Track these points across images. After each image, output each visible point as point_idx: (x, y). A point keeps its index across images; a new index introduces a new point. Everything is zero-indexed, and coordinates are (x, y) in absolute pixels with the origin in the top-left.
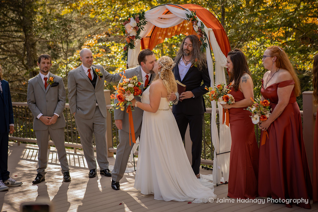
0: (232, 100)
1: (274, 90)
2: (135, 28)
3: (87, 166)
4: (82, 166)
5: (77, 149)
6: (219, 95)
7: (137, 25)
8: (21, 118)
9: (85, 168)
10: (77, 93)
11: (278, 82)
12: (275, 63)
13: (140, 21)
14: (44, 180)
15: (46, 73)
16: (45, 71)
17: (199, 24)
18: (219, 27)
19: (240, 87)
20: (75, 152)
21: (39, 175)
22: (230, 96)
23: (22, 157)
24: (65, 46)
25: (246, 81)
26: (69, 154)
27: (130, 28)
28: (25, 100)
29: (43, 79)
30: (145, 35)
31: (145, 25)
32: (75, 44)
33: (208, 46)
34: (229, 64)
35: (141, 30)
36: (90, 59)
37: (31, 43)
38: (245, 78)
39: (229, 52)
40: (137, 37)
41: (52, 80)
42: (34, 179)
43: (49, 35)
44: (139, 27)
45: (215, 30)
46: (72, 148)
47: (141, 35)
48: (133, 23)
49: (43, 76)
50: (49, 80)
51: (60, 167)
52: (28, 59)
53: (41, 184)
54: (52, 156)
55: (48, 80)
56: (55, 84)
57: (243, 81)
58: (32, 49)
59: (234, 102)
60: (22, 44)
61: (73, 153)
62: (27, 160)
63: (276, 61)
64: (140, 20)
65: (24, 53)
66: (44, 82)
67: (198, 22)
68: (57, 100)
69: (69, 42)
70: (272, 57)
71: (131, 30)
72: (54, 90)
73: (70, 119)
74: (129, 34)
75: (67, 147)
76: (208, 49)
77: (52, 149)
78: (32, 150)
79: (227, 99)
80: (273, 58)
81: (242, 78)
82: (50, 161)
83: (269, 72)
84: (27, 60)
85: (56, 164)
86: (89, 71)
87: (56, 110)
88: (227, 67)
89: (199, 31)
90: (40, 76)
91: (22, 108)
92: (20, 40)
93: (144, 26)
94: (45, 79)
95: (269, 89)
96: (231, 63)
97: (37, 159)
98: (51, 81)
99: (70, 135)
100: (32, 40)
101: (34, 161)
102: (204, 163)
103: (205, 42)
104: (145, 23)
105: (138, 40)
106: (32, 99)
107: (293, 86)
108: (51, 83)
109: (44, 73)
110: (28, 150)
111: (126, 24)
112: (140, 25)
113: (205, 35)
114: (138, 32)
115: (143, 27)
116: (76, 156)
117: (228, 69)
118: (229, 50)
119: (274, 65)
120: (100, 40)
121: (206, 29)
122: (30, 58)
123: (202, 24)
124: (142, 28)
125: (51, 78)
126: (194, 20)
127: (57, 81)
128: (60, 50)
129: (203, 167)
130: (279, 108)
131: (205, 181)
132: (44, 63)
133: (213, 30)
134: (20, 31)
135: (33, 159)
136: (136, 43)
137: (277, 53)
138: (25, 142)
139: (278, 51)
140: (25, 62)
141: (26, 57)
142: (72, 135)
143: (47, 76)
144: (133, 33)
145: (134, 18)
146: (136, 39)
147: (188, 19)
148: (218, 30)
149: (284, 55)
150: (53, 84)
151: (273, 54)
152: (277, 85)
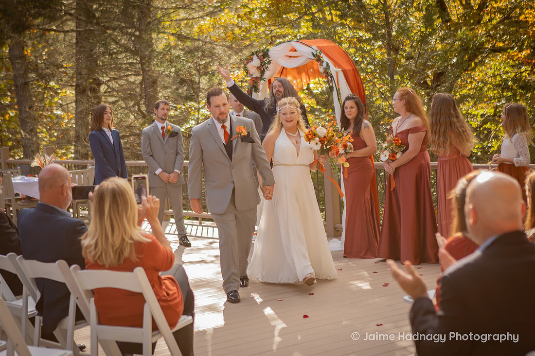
0: (351, 149)
1: (404, 136)
2: (258, 68)
7: (261, 65)
11: (409, 128)
13: (264, 60)
16: (164, 118)
17: (325, 65)
18: (352, 66)
19: (361, 134)
25: (368, 127)
27: (253, 68)
29: (160, 128)
30: (272, 76)
31: (270, 64)
33: (335, 90)
34: (353, 110)
35: (266, 70)
37: (150, 80)
38: (367, 124)
40: (261, 78)
41: (171, 130)
43: (173, 70)
44: (263, 66)
45: (345, 70)
47: (267, 75)
48: (256, 62)
49: (160, 125)
50: (167, 129)
52: (147, 103)
55: (165, 129)
56: (174, 134)
57: (365, 127)
58: (152, 89)
59: (353, 151)
64: (264, 58)
66: (161, 131)
67: (323, 61)
68: (175, 153)
70: (401, 100)
71: (254, 71)
72: (173, 140)
74: (252, 75)
76: (335, 93)
79: (345, 147)
80: (402, 102)
81: (363, 125)
83: (400, 118)
84: (145, 104)
87: (176, 165)
89: (325, 73)
90: (156, 125)
94: (163, 128)
96: (355, 108)
98: (169, 131)
103: (331, 85)
104: (269, 62)
105: (262, 82)
106: (148, 151)
108: (169, 133)
109: (161, 121)
111: (248, 63)
112: (265, 65)
113: (332, 77)
114: (263, 72)
115: (268, 67)
119: (404, 108)
121: (333, 70)
122: (149, 101)
123: (328, 64)
124: (266, 68)
126: (319, 60)
127: (176, 131)
132: (163, 109)
133: (342, 70)
136: (261, 85)
137: (406, 96)
139: (408, 93)
141: (143, 100)
143: (165, 125)
144: (257, 74)
145: (258, 56)
146: (260, 80)
147: (313, 58)
148: (349, 70)
149: (414, 98)
150: (171, 134)
151: (402, 97)
152: (408, 132)
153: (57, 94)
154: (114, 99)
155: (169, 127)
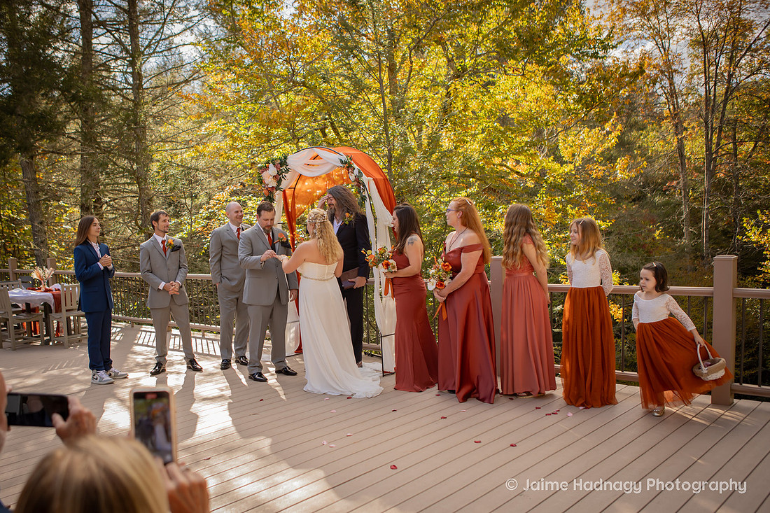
1: (456, 256)
2: (275, 177)
3: (219, 353)
4: (212, 353)
5: (206, 331)
6: (380, 261)
7: (277, 174)
8: (134, 294)
9: (215, 356)
10: (223, 257)
11: (463, 246)
12: (460, 220)
14: (164, 370)
17: (356, 172)
18: (381, 176)
19: (405, 251)
20: (203, 335)
21: (159, 364)
22: (391, 261)
23: (136, 342)
24: (189, 201)
25: (412, 243)
26: (196, 338)
27: (269, 177)
28: (138, 271)
29: (160, 242)
30: (287, 186)
31: (288, 173)
32: (202, 199)
33: (368, 200)
34: (395, 222)
35: (283, 179)
36: (240, 214)
37: (146, 198)
38: (412, 239)
39: (395, 207)
40: (277, 188)
41: (173, 243)
42: (151, 369)
45: (376, 179)
46: (199, 331)
47: (283, 185)
48: (272, 170)
49: (160, 239)
50: (168, 242)
51: (183, 354)
52: (143, 218)
53: (161, 375)
54: (175, 341)
55: (166, 243)
56: (176, 248)
57: (410, 243)
58: (148, 206)
59: (397, 270)
60: (134, 201)
61: (201, 336)
62: (142, 345)
63: (461, 217)
64: (281, 167)
65: (138, 211)
66: (162, 246)
67: (354, 169)
68: (177, 267)
69: (194, 197)
70: (458, 211)
71: (270, 180)
72: (175, 255)
73: (196, 294)
74: (267, 185)
75: (193, 330)
76: (367, 203)
77: (175, 331)
78: (149, 334)
79: (387, 265)
80: (458, 213)
82: (171, 347)
83: (455, 233)
84: (141, 219)
85: (179, 351)
86: (238, 230)
88: (393, 226)
89: (355, 181)
90: (156, 239)
91: (136, 280)
92: (134, 195)
93: (286, 175)
94: (163, 242)
95: (450, 255)
96: (397, 219)
97: (155, 345)
98: (170, 245)
99: (196, 315)
100: (147, 195)
101: (152, 347)
102: (366, 348)
103: (363, 194)
104: (287, 171)
105: (278, 192)
106: (148, 267)
107: (481, 252)
108: (170, 247)
110: (144, 333)
111: (263, 172)
112: (281, 174)
113: (364, 186)
114: (279, 182)
116: (204, 341)
117: (393, 228)
118: (394, 204)
119: (459, 222)
120: (234, 193)
121: (364, 178)
123: (359, 172)
124: (283, 177)
126: (349, 167)
127: (178, 245)
128: (184, 207)
129: (365, 353)
130: (462, 278)
131: (369, 370)
133: (374, 179)
134: (133, 184)
135: (150, 344)
136: (277, 196)
137: (463, 207)
138: (141, 324)
139: (465, 204)
140: (140, 222)
141: (140, 216)
142: (199, 314)
143: (165, 238)
144: (273, 183)
145: (274, 164)
146: (277, 190)
147: (342, 165)
148: (380, 179)
149: (471, 210)
150: (173, 248)
151: (458, 209)
152: (461, 250)
153: (66, 212)
154: (114, 216)
155: (170, 240)
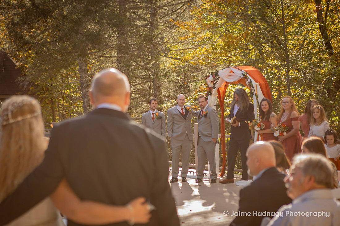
2: (212, 82)
7: (214, 80)
13: (216, 77)
15: (154, 110)
16: (154, 109)
17: (249, 80)
18: (265, 82)
19: (270, 120)
27: (209, 81)
29: (151, 114)
33: (255, 95)
35: (216, 83)
40: (214, 87)
44: (215, 81)
45: (261, 84)
48: (211, 78)
49: (152, 112)
55: (155, 115)
56: (160, 118)
57: (272, 117)
66: (152, 116)
67: (248, 78)
70: (291, 102)
71: (210, 83)
72: (158, 121)
74: (208, 86)
79: (260, 125)
81: (271, 115)
86: (182, 109)
89: (249, 85)
90: (150, 112)
93: (218, 81)
94: (153, 114)
98: (157, 116)
104: (218, 79)
105: (214, 90)
109: (152, 110)
111: (207, 79)
113: (253, 87)
114: (214, 84)
121: (254, 84)
123: (251, 80)
125: (157, 113)
127: (161, 116)
132: (153, 103)
133: (259, 84)
136: (213, 92)
143: (155, 112)
144: (211, 85)
145: (212, 75)
147: (243, 76)
148: (263, 84)
